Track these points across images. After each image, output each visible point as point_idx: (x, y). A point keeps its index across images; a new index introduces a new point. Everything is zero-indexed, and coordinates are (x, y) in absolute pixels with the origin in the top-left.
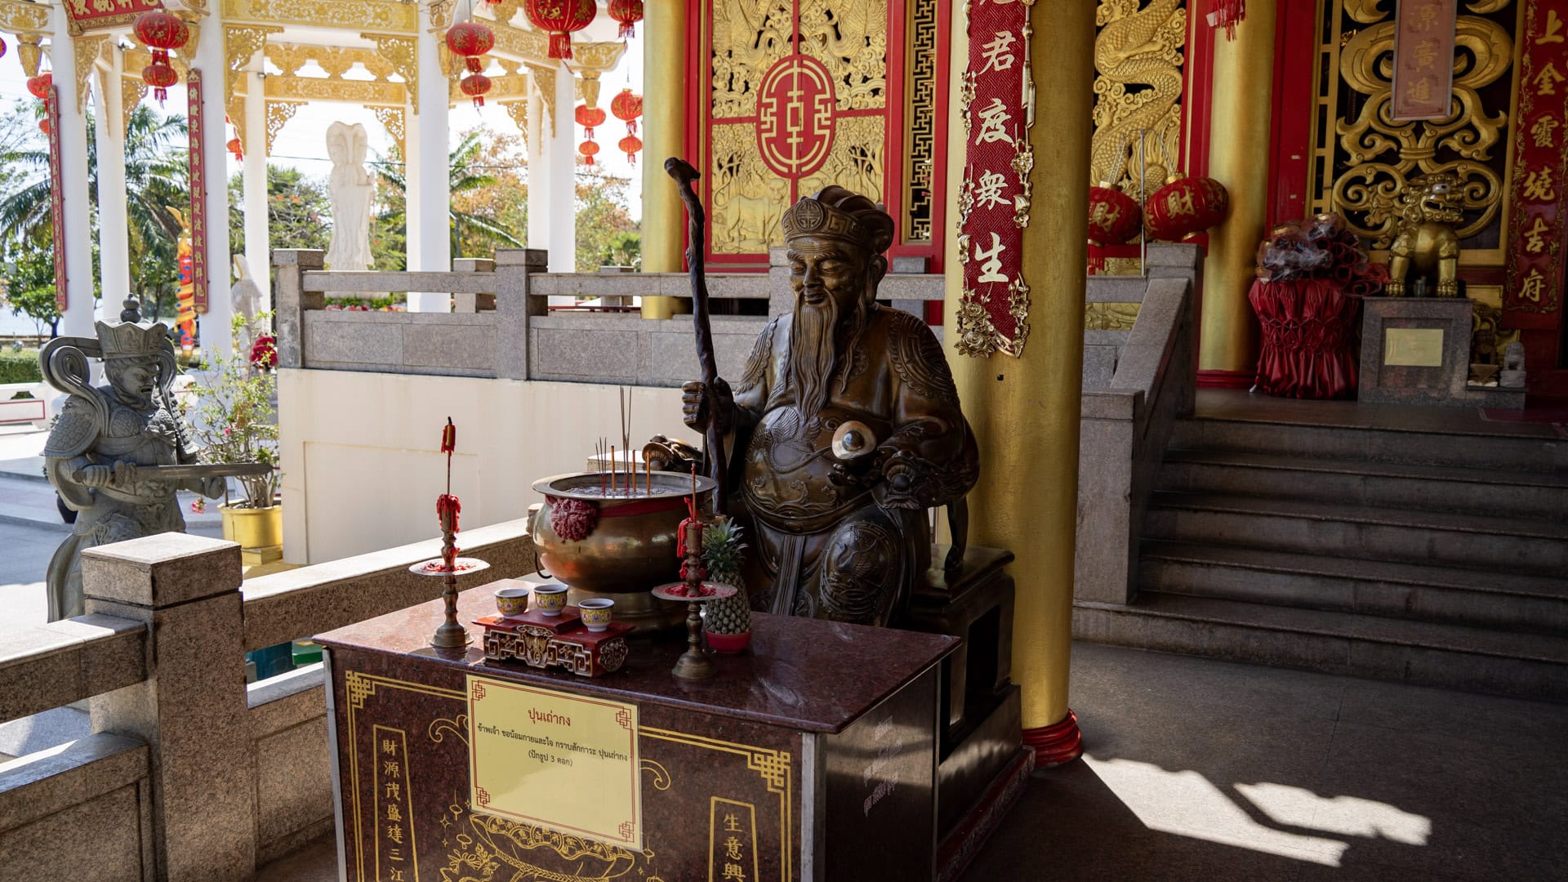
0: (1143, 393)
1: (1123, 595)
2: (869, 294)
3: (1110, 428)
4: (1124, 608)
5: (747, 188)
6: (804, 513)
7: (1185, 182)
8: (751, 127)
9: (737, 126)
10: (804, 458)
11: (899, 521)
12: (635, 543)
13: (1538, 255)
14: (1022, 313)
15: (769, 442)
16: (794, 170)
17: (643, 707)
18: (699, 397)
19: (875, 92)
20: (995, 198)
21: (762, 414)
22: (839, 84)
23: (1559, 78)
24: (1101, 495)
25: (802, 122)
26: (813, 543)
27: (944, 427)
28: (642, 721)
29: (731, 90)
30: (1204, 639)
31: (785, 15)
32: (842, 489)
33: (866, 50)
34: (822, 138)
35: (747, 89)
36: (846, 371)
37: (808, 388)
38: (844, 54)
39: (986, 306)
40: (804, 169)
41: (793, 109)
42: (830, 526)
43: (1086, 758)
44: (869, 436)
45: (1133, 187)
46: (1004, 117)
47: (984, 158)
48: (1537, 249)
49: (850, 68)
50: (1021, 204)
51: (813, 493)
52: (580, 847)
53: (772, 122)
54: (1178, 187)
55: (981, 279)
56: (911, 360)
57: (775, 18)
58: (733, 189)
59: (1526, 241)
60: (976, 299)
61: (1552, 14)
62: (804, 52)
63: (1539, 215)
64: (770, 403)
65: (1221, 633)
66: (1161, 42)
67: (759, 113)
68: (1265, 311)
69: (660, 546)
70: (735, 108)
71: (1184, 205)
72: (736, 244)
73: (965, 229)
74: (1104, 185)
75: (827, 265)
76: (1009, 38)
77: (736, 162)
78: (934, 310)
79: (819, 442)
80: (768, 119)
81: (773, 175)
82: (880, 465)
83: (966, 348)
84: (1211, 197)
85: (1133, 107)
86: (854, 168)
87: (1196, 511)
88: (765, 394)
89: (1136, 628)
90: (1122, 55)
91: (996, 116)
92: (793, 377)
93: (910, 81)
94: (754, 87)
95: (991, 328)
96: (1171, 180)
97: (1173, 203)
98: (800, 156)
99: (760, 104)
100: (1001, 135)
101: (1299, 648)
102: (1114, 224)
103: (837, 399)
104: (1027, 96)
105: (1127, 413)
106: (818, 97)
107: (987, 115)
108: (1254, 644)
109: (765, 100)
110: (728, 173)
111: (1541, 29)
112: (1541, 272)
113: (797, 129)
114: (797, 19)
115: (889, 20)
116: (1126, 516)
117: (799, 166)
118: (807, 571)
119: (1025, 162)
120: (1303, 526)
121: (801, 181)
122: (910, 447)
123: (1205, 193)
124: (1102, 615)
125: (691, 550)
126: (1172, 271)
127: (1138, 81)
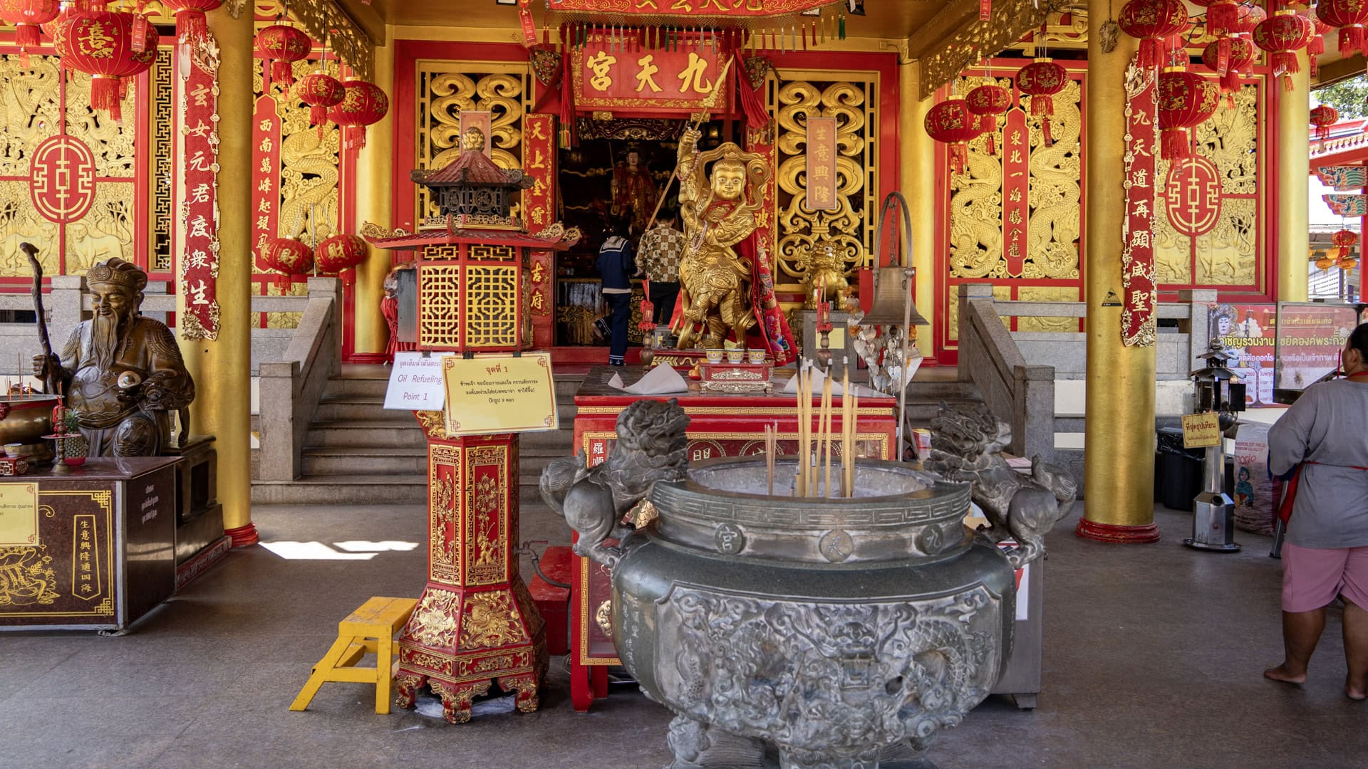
0: (298, 363)
1: (290, 475)
2: (135, 310)
3: (279, 382)
4: (291, 482)
5: (22, 229)
6: (103, 417)
7: (339, 237)
8: (26, 184)
9: (13, 183)
10: (102, 390)
11: (153, 418)
12: (26, 422)
13: (539, 283)
14: (216, 319)
15: (81, 385)
16: (62, 217)
17: (40, 482)
18: (43, 362)
19: (127, 166)
20: (201, 263)
21: (75, 372)
22: (98, 158)
23: (543, 187)
24: (275, 420)
25: (68, 183)
26: (108, 432)
27: (175, 373)
28: (40, 489)
29: (7, 156)
30: (337, 494)
31: (53, 106)
32: (123, 404)
33: (120, 137)
34: (85, 196)
35: (22, 156)
36: (124, 348)
37: (103, 357)
38: (103, 138)
39: (197, 315)
40: (70, 217)
41: (60, 173)
42: (117, 423)
43: (260, 543)
44: (137, 377)
45: (309, 238)
46: (205, 225)
47: (195, 244)
48: (538, 280)
49: (107, 148)
50: (214, 266)
51: (107, 407)
52: (6, 551)
53: (43, 182)
54: (335, 241)
55: (194, 303)
56: (158, 342)
57: (45, 107)
58: (10, 228)
59: (533, 275)
60: (192, 312)
61: (538, 152)
62: (69, 133)
63: (537, 261)
64: (80, 367)
65: (345, 490)
66: (324, 149)
67: (32, 173)
68: (388, 316)
69: (37, 423)
70: (12, 169)
71: (338, 252)
72: (13, 269)
73: (185, 278)
74: (289, 237)
75: (112, 297)
76: (206, 187)
77: (13, 209)
78: (171, 316)
79: (109, 383)
80: (40, 179)
81: (45, 220)
82: (143, 391)
83: (187, 337)
84: (355, 247)
85: (308, 188)
86: (111, 218)
87: (336, 429)
88: (77, 362)
89: (299, 493)
90: (300, 155)
91: (200, 224)
92: (94, 352)
93: (153, 161)
94: (28, 155)
95: (201, 326)
96: (331, 236)
97: (332, 251)
98: (67, 207)
99: (33, 168)
100: (203, 233)
101: (386, 493)
102: (295, 263)
103: (118, 362)
104: (216, 215)
105: (289, 373)
106: (81, 167)
107: (195, 223)
108: (363, 494)
109: (37, 165)
110: (6, 217)
111: (533, 160)
112: (541, 292)
113: (65, 188)
114: (64, 110)
115: (136, 118)
116: (290, 430)
117: (66, 215)
118: (105, 446)
119: (215, 246)
120: (394, 433)
121: (68, 225)
122: (159, 384)
123: (351, 245)
124: (279, 488)
125: (60, 418)
126: (323, 294)
127: (311, 171)
